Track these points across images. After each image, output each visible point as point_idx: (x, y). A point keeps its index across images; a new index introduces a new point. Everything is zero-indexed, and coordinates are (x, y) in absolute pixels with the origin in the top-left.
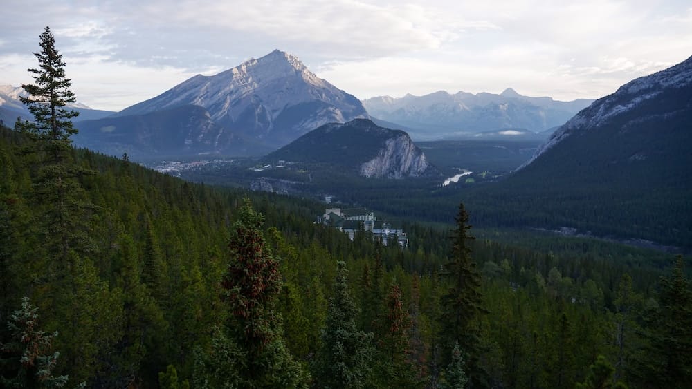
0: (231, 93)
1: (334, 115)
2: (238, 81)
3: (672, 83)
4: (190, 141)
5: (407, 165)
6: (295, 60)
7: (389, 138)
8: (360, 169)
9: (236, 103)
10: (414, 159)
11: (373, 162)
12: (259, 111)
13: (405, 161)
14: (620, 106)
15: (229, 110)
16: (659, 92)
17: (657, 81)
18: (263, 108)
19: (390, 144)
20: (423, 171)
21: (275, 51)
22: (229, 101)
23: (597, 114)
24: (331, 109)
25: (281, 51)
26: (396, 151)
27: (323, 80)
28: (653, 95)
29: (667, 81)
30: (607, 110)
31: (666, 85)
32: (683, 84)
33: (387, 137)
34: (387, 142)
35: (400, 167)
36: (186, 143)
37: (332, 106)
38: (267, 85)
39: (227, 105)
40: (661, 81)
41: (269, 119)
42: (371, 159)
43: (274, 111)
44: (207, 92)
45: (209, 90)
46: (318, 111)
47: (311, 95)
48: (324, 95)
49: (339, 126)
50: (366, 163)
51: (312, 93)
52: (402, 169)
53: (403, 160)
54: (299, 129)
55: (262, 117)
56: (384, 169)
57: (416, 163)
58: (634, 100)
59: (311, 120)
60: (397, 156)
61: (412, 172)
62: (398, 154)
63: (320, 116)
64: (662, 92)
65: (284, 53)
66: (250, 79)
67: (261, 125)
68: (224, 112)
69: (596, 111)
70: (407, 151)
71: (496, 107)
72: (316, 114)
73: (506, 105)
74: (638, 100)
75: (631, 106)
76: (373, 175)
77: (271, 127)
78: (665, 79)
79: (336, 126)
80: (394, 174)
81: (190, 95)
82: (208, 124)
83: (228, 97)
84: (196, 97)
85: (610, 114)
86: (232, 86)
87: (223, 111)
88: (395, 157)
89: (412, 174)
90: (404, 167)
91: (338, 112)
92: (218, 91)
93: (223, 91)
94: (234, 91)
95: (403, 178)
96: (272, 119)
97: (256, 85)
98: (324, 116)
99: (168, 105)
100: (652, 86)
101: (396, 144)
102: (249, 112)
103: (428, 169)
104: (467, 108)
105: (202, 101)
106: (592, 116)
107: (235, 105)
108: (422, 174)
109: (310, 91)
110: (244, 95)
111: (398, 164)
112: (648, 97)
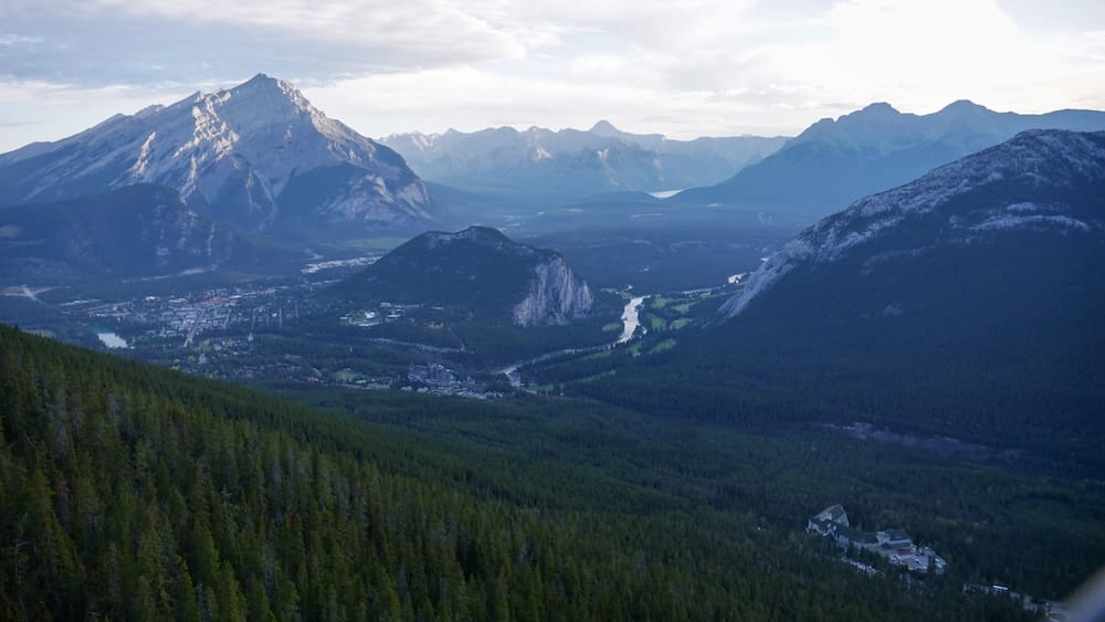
0: (197, 151)
1: (376, 188)
2: (205, 130)
3: (913, 206)
4: (166, 249)
5: (568, 302)
6: (291, 90)
7: (539, 263)
8: (512, 314)
9: (208, 169)
10: (575, 292)
11: (527, 303)
12: (250, 183)
13: (565, 296)
14: (855, 234)
15: (197, 183)
16: (900, 218)
17: (895, 202)
18: (255, 177)
19: (541, 271)
20: (589, 308)
21: (259, 75)
22: (194, 166)
23: (827, 242)
24: (370, 178)
25: (269, 76)
26: (550, 281)
27: (337, 121)
28: (893, 221)
29: (907, 203)
30: (841, 236)
31: (906, 208)
32: (927, 210)
33: (535, 262)
34: (538, 269)
35: (560, 305)
36: (159, 253)
37: (370, 173)
38: (252, 136)
39: (193, 174)
40: (900, 203)
41: (269, 196)
42: (525, 299)
43: (274, 181)
44: (153, 150)
45: (154, 147)
46: (351, 183)
47: (333, 154)
48: (352, 153)
49: (448, 238)
50: (519, 306)
51: (334, 149)
52: (563, 308)
53: (561, 296)
54: (323, 213)
55: (257, 192)
56: (541, 308)
57: (579, 298)
58: (870, 227)
59: (342, 197)
60: (553, 290)
61: (575, 311)
62: (555, 286)
63: (356, 191)
64: (903, 218)
65: (274, 80)
66: (224, 127)
67: (259, 207)
68: (191, 187)
69: (825, 237)
70: (565, 280)
71: (593, 154)
72: (349, 189)
73: (606, 151)
74: (876, 227)
75: (868, 234)
76: (530, 322)
77: (275, 209)
78: (904, 200)
79: (442, 237)
80: (555, 317)
81: (122, 156)
82: (190, 217)
83: (193, 159)
84: (135, 161)
85: (845, 244)
86: (197, 141)
87: (188, 184)
88: (550, 291)
89: (576, 315)
90: (565, 306)
91: (380, 181)
92: (173, 149)
93: (181, 149)
94: (202, 148)
95: (567, 322)
96: (273, 195)
97: (236, 137)
98: (360, 190)
99: (83, 173)
100: (890, 208)
101: (549, 273)
102: (235, 185)
103: (594, 305)
104: (548, 155)
105: (146, 166)
106: (821, 244)
107: (206, 172)
108: (589, 313)
109: (329, 147)
110: (221, 156)
111: (555, 301)
112: (887, 224)
